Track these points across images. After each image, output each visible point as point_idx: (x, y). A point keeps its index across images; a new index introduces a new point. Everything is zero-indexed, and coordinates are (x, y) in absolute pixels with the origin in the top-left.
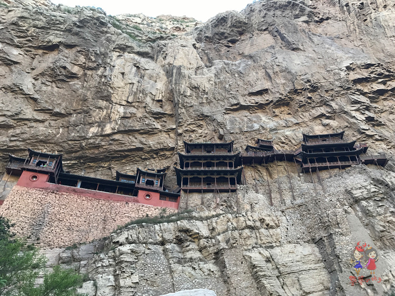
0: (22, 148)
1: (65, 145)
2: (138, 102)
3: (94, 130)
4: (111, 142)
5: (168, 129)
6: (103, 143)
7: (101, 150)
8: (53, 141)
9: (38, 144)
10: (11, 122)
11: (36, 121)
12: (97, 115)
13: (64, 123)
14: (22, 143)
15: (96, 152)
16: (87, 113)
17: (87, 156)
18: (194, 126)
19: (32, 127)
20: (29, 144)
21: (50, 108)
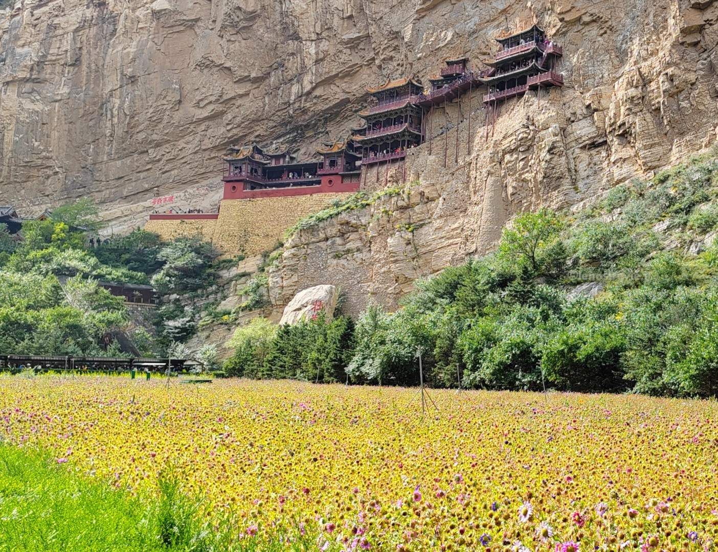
0: (241, 134)
1: (275, 118)
2: (327, 29)
3: (295, 89)
4: (315, 101)
5: (368, 61)
6: (308, 105)
7: (310, 114)
8: (264, 117)
9: (253, 125)
10: (220, 108)
11: (241, 96)
12: (293, 65)
13: (266, 88)
14: (239, 129)
15: (307, 117)
16: (283, 66)
17: (301, 125)
18: (390, 49)
19: (240, 106)
20: (245, 128)
21: (246, 74)
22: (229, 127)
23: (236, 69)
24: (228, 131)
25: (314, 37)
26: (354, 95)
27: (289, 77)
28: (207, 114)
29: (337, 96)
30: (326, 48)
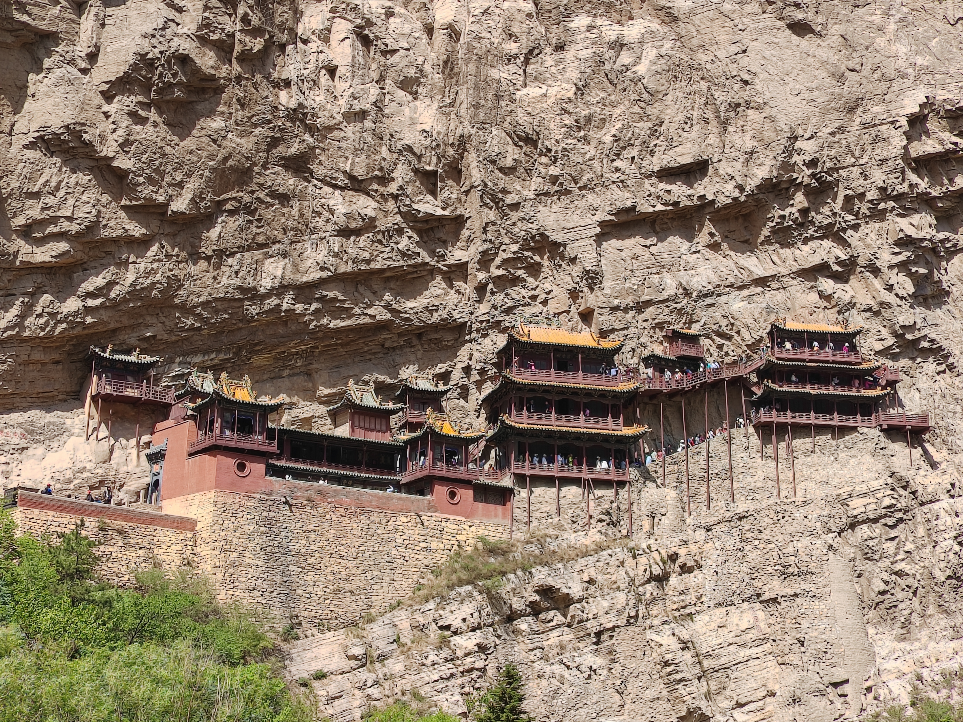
3: (274, 267)
6: (299, 308)
16: (251, 213)
21: (161, 199)
22: (91, 303)
23: (141, 180)
24: (88, 310)
25: (342, 180)
26: (408, 319)
27: (261, 239)
28: (48, 259)
29: (370, 311)
30: (371, 213)
